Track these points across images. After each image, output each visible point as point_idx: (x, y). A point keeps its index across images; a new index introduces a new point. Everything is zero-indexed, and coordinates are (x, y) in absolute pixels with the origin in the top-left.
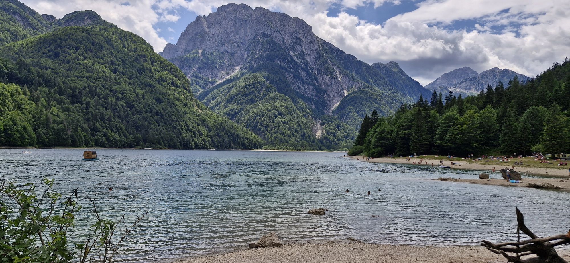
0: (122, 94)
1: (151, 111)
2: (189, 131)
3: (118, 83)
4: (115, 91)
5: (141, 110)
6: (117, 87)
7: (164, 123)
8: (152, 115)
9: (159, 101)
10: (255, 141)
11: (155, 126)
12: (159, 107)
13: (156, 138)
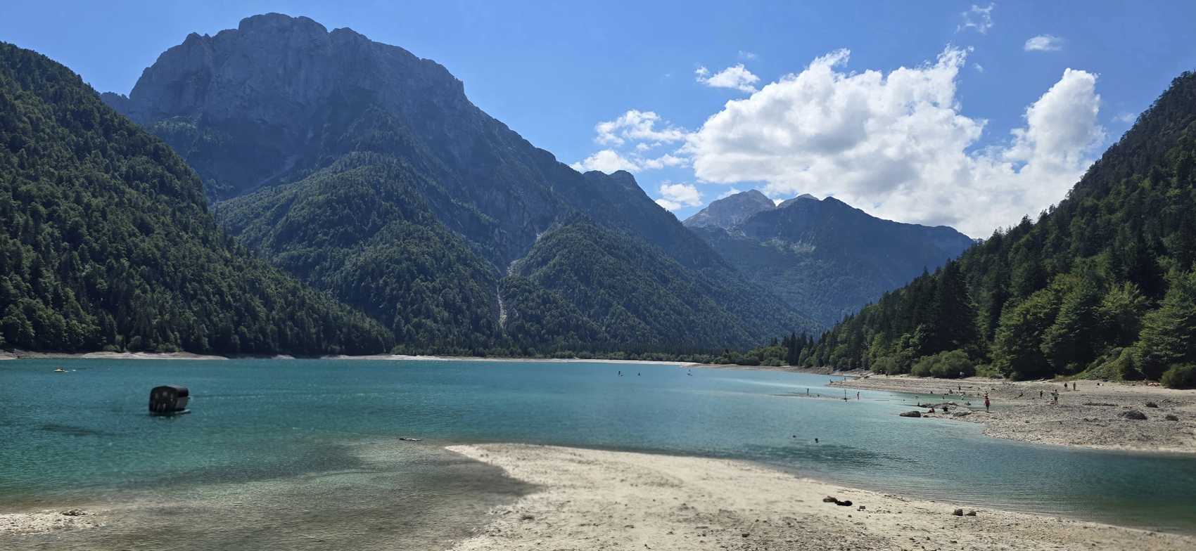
0: (47, 205)
1: (129, 254)
2: (225, 305)
3: (29, 177)
4: (28, 198)
5: (103, 248)
6: (31, 186)
7: (165, 284)
8: (133, 263)
9: (146, 229)
10: (374, 333)
11: (144, 291)
12: (146, 244)
13: (154, 322)
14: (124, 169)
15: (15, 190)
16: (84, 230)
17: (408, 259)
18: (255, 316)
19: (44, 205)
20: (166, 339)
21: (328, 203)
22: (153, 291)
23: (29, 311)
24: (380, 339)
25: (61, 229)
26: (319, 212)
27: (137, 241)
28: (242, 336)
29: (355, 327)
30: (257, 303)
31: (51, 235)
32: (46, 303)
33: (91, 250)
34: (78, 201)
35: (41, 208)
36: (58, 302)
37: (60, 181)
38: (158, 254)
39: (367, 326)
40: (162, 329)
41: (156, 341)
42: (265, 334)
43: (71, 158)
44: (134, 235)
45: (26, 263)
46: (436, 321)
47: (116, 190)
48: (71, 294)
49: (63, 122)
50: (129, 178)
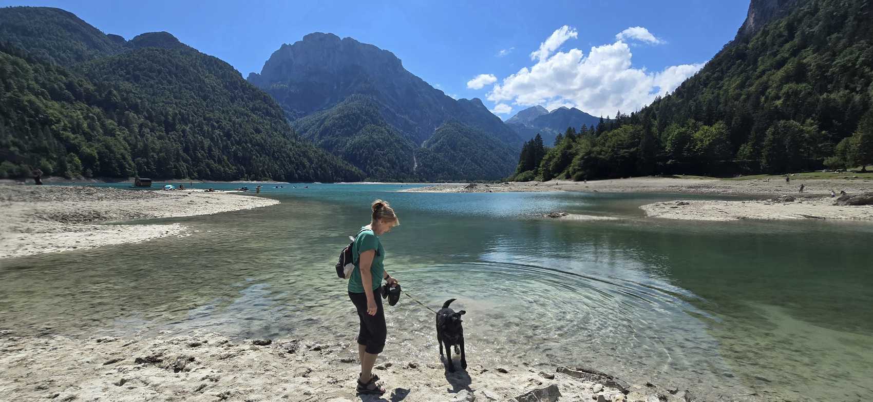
0: (217, 122)
1: (251, 142)
2: (291, 162)
3: (211, 111)
4: (209, 119)
5: (240, 140)
6: (211, 115)
7: (266, 154)
8: (253, 145)
9: (258, 131)
10: (356, 173)
11: (257, 157)
12: (258, 137)
13: (260, 169)
14: (251, 106)
15: (204, 116)
16: (232, 132)
17: (373, 141)
18: (304, 167)
19: (216, 122)
20: (265, 176)
21: (340, 118)
22: (261, 156)
23: (208, 165)
24: (359, 175)
25: (223, 132)
26: (336, 122)
27: (254, 136)
28: (299, 174)
29: (348, 171)
30: (305, 161)
31: (219, 135)
32: (215, 162)
33: (236, 140)
34: (230, 121)
35: (215, 124)
36: (220, 161)
37: (223, 112)
38: (263, 142)
39: (353, 170)
40: (263, 171)
41: (261, 176)
42: (308, 173)
43: (228, 103)
44: (253, 134)
45: (206, 146)
46: (384, 168)
47: (247, 115)
48: (226, 158)
49: (226, 87)
50: (254, 110)
